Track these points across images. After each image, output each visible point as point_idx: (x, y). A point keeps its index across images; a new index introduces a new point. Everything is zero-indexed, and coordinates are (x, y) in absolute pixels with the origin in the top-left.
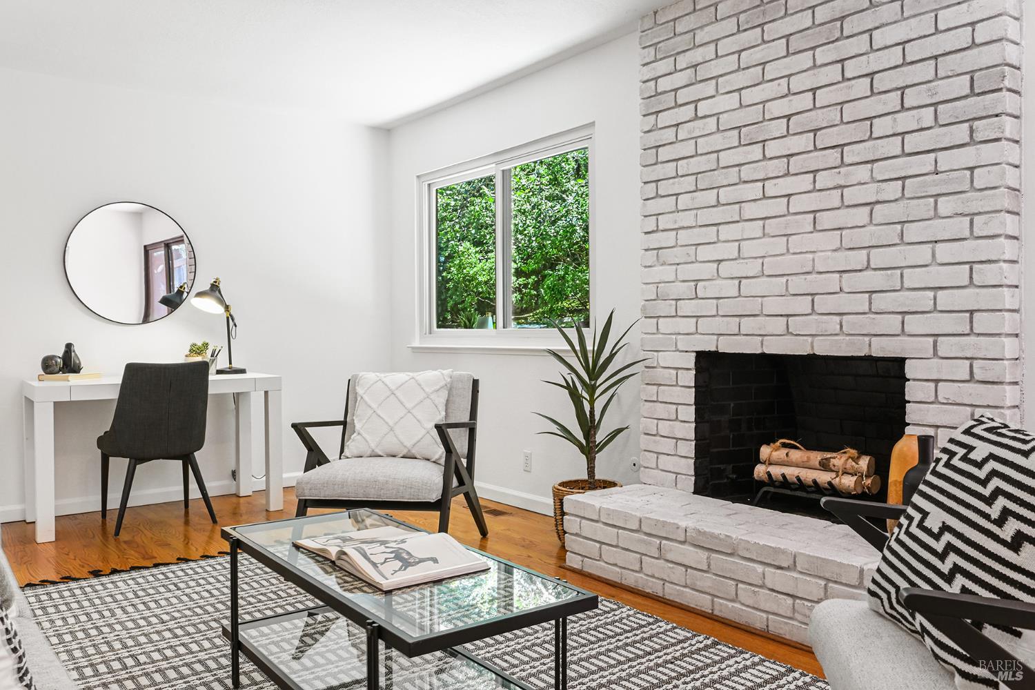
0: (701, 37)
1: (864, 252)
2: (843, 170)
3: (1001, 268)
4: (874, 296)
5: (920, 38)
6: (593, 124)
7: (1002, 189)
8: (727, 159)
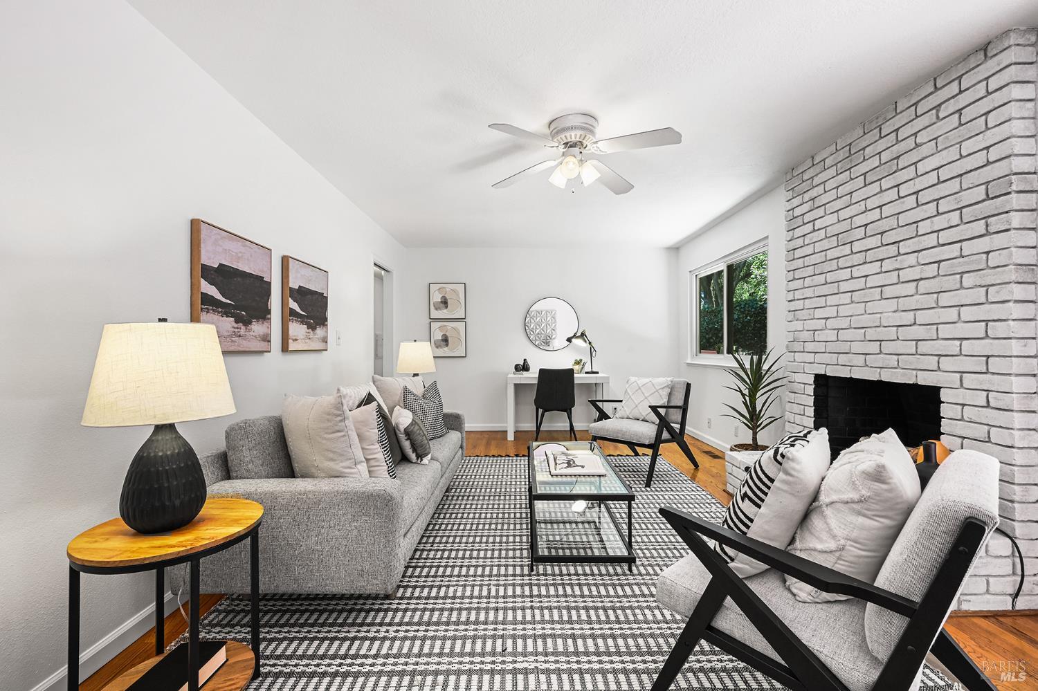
0: (817, 180)
1: (912, 313)
2: (899, 258)
3: (1009, 325)
4: (919, 342)
5: (950, 163)
6: (767, 237)
7: (1011, 267)
8: (831, 254)
